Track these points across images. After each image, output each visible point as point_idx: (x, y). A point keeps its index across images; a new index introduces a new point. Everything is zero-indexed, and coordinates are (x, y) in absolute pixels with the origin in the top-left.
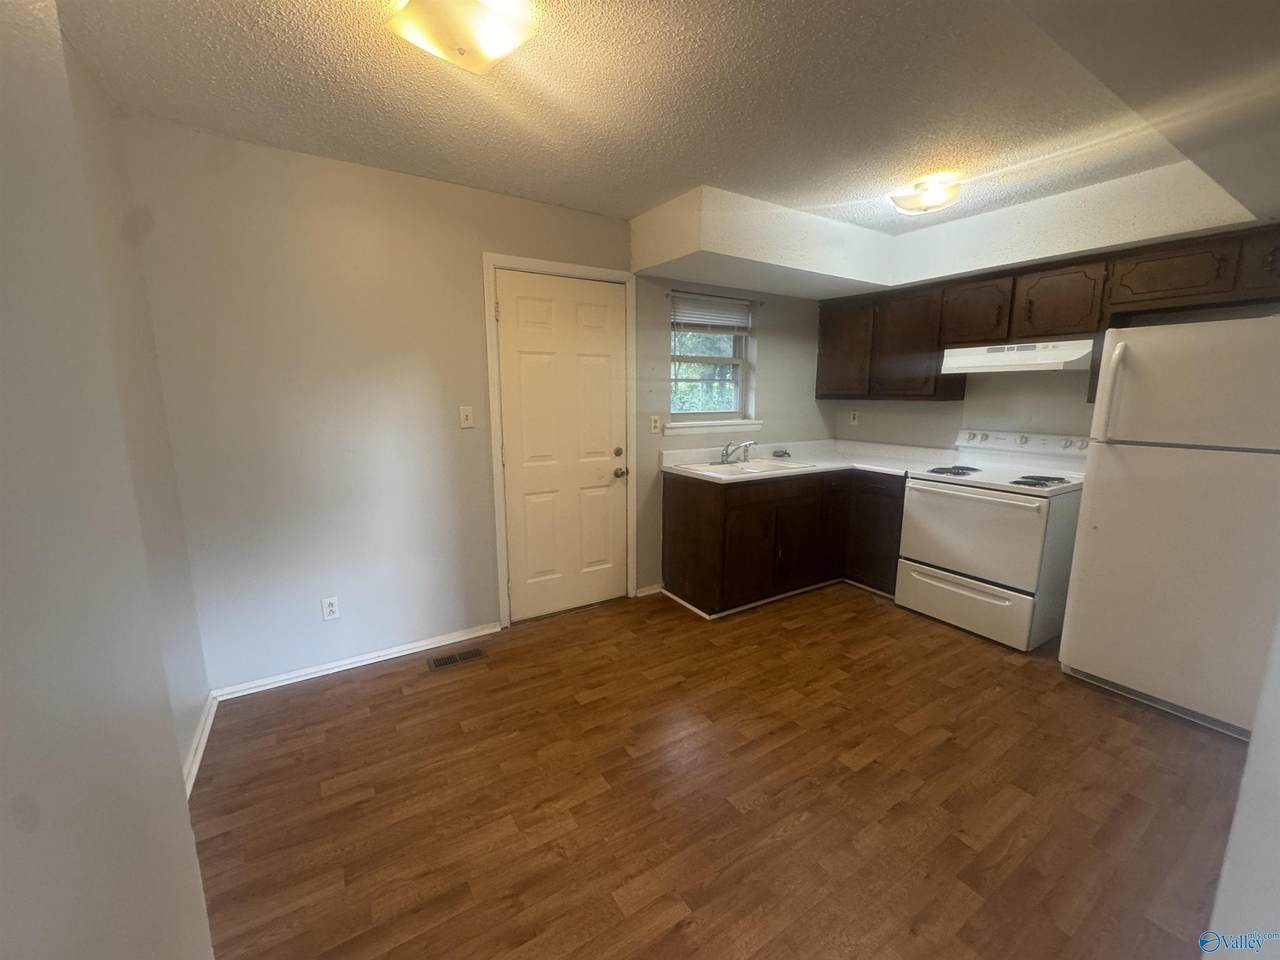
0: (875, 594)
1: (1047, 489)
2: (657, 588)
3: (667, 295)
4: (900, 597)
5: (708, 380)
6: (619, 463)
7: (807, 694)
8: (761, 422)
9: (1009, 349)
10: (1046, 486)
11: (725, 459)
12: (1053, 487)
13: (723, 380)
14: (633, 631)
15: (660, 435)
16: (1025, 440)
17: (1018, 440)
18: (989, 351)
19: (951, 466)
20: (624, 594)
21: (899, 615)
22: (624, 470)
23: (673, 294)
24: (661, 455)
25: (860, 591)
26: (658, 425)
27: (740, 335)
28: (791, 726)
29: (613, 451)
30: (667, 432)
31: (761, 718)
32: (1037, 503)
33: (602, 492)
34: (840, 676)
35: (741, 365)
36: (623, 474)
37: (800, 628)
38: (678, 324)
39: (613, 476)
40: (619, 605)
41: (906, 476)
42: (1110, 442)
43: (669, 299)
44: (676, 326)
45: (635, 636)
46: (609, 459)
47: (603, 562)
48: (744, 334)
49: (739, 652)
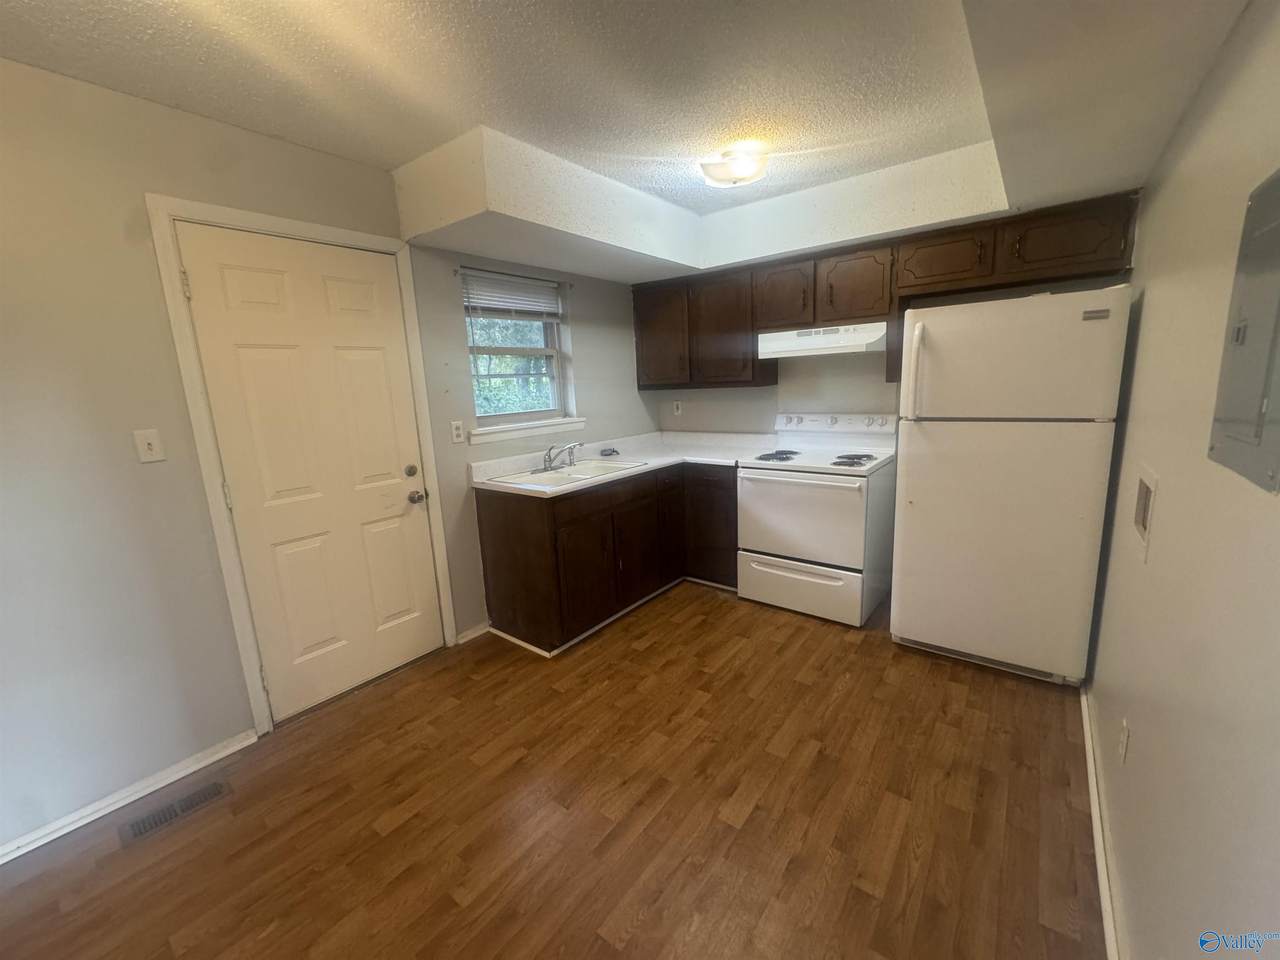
0: (717, 588)
1: (863, 468)
2: (484, 628)
3: (456, 272)
4: (743, 590)
5: (523, 375)
6: (414, 485)
7: (671, 734)
8: (584, 419)
9: (816, 333)
10: (861, 465)
11: (548, 466)
12: (868, 466)
13: (539, 375)
14: (454, 696)
15: (467, 443)
16: (835, 421)
17: (829, 421)
18: (798, 335)
19: (774, 451)
20: (439, 644)
21: (744, 609)
22: (423, 493)
23: (462, 271)
24: (469, 468)
25: (705, 588)
26: (461, 432)
27: (551, 322)
28: (660, 784)
29: (404, 467)
30: (474, 440)
31: (624, 783)
32: (858, 482)
33: (395, 524)
34: (702, 698)
35: (555, 358)
36: (420, 498)
37: (651, 646)
38: (474, 309)
39: (407, 502)
40: (436, 662)
41: (737, 467)
42: (919, 420)
43: (459, 277)
44: (471, 310)
45: (458, 702)
46: (398, 480)
47: (408, 611)
48: (554, 321)
49: (589, 694)
